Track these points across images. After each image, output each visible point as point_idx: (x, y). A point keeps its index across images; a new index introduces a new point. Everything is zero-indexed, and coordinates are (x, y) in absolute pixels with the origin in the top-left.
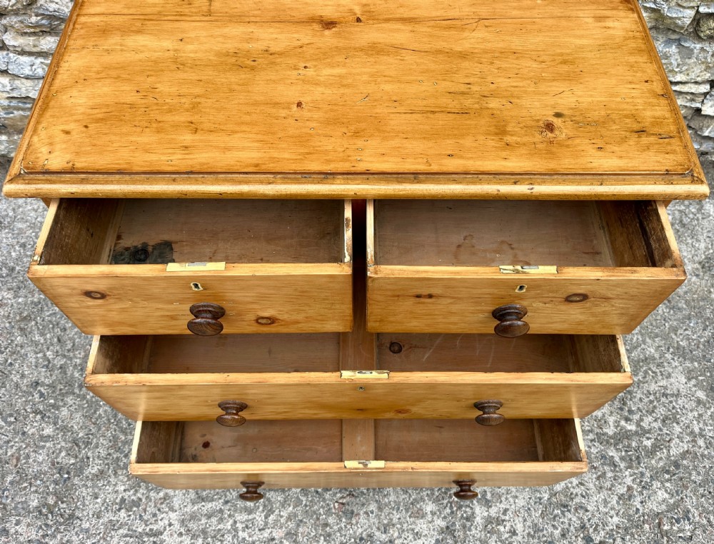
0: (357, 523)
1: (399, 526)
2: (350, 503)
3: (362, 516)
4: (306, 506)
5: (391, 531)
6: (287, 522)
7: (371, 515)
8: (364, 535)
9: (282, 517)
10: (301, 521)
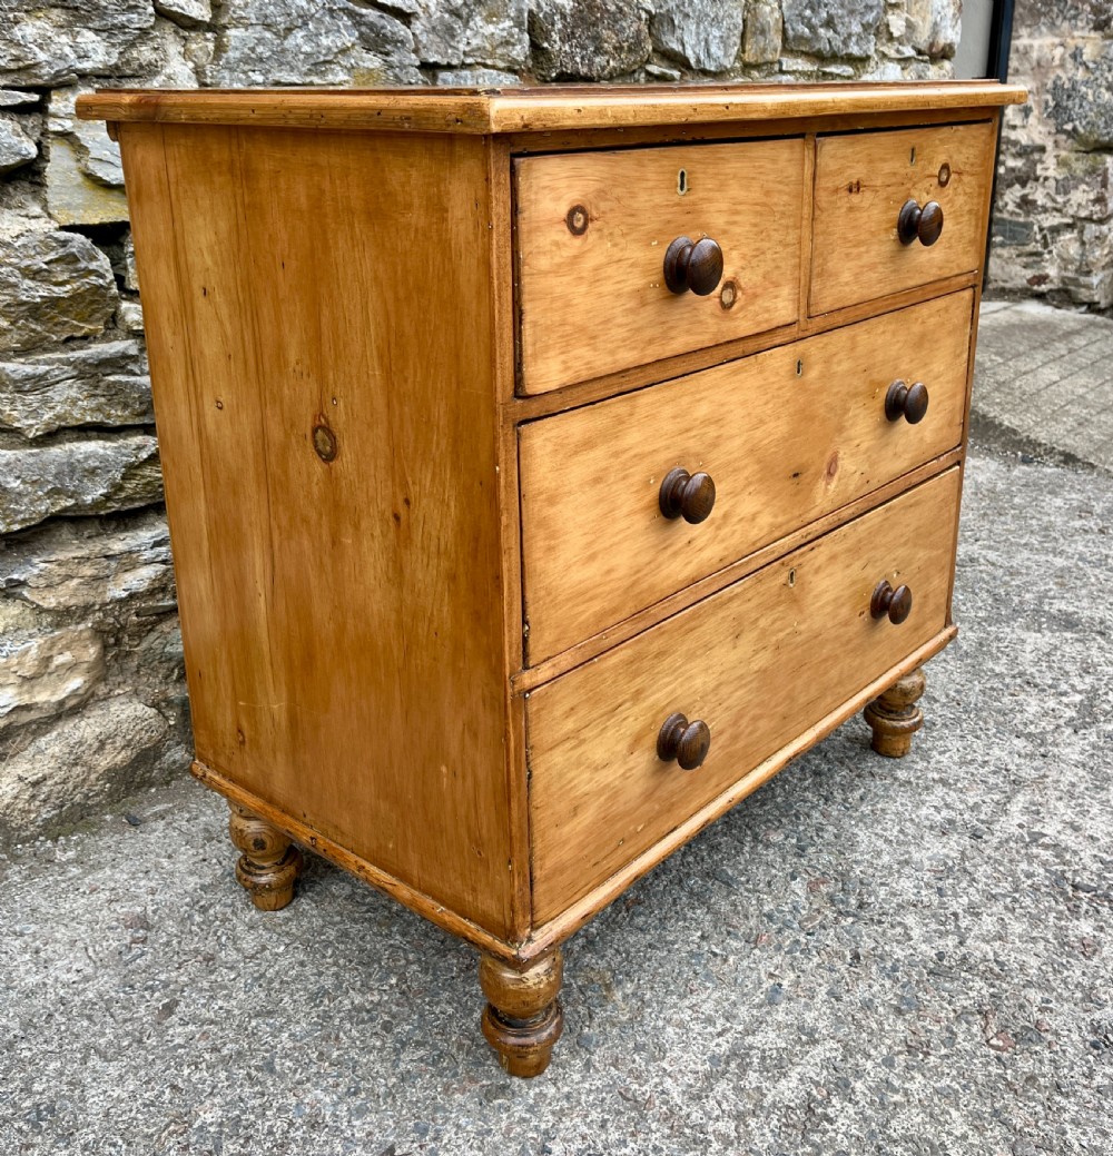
0: (1056, 1034)
1: (1098, 982)
2: (1004, 1023)
3: (1046, 1018)
4: (965, 1087)
5: (1104, 997)
6: (981, 1135)
7: (1050, 1005)
8: (1091, 1038)
9: (964, 1137)
10: (996, 1113)
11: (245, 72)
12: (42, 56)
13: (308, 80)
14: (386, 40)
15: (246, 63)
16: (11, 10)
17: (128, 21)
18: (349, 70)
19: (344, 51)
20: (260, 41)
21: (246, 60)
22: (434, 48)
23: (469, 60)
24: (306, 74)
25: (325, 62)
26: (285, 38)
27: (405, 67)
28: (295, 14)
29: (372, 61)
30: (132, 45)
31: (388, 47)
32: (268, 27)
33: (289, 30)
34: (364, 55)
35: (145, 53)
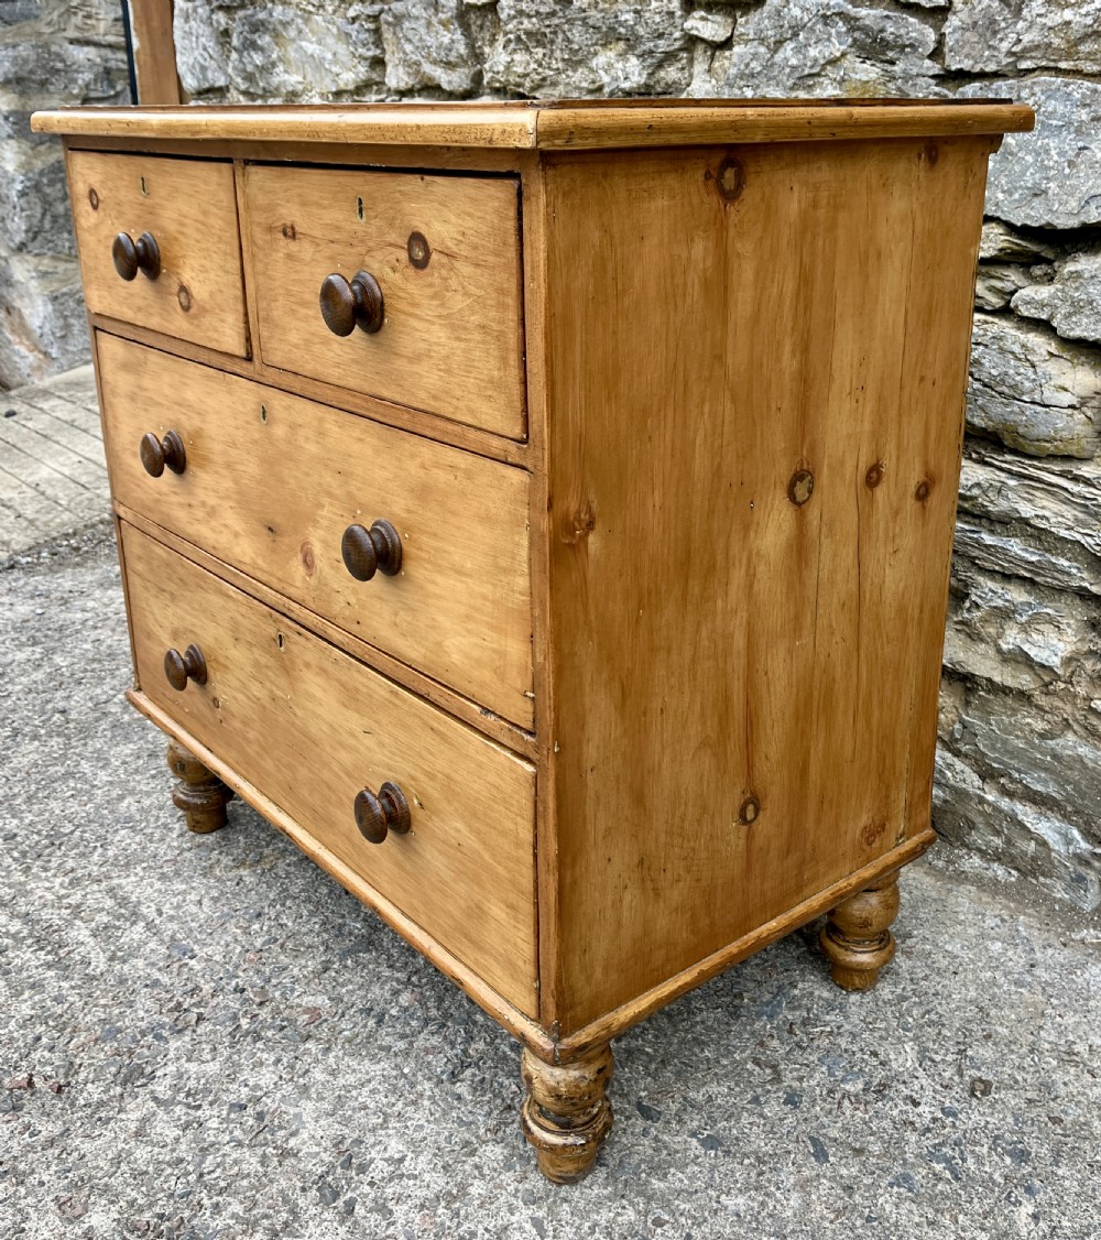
11: (740, 88)
12: (606, 79)
13: (793, 95)
14: (886, 45)
15: (741, 79)
16: (593, 45)
17: (655, 46)
18: (840, 83)
19: (833, 62)
20: (755, 56)
21: (741, 76)
22: (966, 50)
23: (1024, 65)
24: (792, 89)
25: (811, 76)
26: (776, 51)
27: (911, 77)
28: (787, 26)
29: (867, 72)
30: (660, 65)
31: (891, 54)
32: (762, 41)
33: (780, 43)
34: (858, 65)
35: (671, 73)
